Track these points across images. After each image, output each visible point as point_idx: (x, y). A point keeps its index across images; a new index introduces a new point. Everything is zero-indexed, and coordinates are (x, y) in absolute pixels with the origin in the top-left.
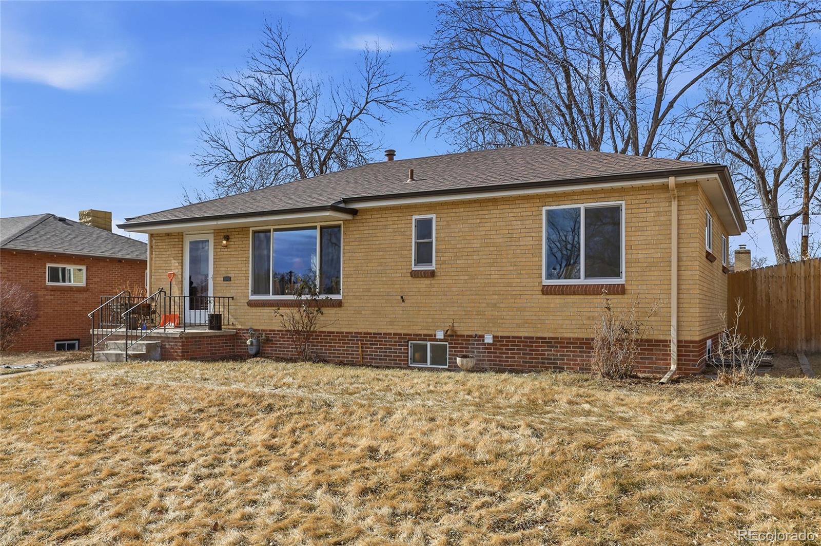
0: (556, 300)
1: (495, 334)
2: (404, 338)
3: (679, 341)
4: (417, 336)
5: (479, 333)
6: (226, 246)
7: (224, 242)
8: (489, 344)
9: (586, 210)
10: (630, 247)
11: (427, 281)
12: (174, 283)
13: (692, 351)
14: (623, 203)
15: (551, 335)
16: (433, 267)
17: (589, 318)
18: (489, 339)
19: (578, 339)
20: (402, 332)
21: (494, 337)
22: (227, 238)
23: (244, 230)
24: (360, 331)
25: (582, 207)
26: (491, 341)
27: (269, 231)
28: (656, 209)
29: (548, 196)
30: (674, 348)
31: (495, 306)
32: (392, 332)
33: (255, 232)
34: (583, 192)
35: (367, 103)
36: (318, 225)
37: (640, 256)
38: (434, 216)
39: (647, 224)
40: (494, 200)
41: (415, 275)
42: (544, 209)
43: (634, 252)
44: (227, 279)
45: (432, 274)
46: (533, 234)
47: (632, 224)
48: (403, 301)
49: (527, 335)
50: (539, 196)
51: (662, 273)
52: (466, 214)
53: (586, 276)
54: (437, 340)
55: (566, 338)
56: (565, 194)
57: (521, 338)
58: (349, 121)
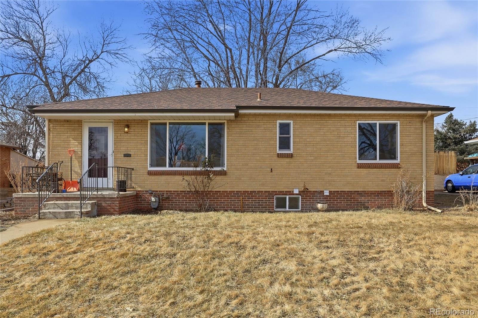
0: (364, 171)
1: (331, 190)
2: (271, 194)
3: (426, 191)
4: (281, 193)
5: (322, 190)
6: (127, 132)
7: (126, 129)
8: (327, 196)
9: (380, 124)
10: (402, 145)
11: (288, 160)
12: (74, 157)
13: (431, 196)
14: (399, 122)
15: (362, 190)
16: (291, 151)
17: (382, 181)
18: (327, 193)
19: (376, 191)
20: (271, 190)
21: (330, 192)
22: (128, 126)
23: (143, 122)
24: (240, 190)
25: (378, 123)
26: (328, 194)
27: (166, 124)
28: (415, 126)
29: (360, 115)
30: (424, 194)
31: (330, 174)
32: (263, 190)
33: (152, 124)
34: (379, 115)
35: (102, 52)
36: (207, 122)
37: (407, 149)
38: (292, 122)
39: (410, 133)
40: (329, 115)
41: (279, 156)
42: (358, 122)
43: (404, 147)
44: (127, 155)
45: (291, 156)
46: (352, 136)
47: (404, 133)
48: (271, 171)
49: (348, 190)
50: (355, 115)
51: (418, 158)
52: (312, 122)
53: (380, 159)
54: (294, 194)
55: (370, 191)
56: (370, 115)
57: (345, 192)
58: (91, 61)
